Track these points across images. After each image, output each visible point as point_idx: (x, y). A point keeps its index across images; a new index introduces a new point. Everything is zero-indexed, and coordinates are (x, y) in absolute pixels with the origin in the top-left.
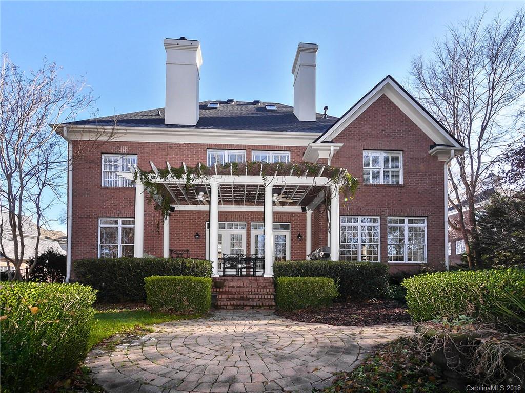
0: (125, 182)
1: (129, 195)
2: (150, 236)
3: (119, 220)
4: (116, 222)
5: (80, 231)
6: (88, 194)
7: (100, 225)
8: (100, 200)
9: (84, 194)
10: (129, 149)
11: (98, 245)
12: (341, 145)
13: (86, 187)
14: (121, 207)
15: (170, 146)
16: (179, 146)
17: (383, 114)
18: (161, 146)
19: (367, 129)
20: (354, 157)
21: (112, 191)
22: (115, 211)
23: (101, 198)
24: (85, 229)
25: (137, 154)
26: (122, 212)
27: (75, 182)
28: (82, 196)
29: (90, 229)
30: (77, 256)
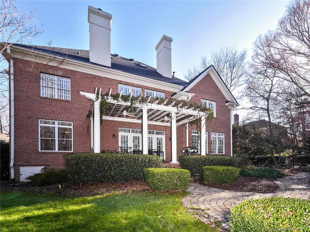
0: (59, 96)
1: (64, 105)
2: (82, 135)
3: (56, 122)
4: (54, 123)
5: (22, 127)
6: (29, 101)
7: (40, 124)
8: (40, 106)
9: (25, 101)
10: (64, 73)
11: (38, 139)
12: (194, 95)
13: (26, 95)
14: (58, 113)
15: (95, 77)
16: (100, 78)
17: (209, 83)
18: (88, 76)
19: (202, 88)
20: (197, 101)
21: (51, 101)
22: (53, 115)
23: (41, 105)
24: (27, 126)
25: (70, 78)
26: (59, 116)
27: (16, 90)
28: (23, 102)
29: (32, 127)
30: (20, 146)
